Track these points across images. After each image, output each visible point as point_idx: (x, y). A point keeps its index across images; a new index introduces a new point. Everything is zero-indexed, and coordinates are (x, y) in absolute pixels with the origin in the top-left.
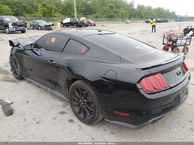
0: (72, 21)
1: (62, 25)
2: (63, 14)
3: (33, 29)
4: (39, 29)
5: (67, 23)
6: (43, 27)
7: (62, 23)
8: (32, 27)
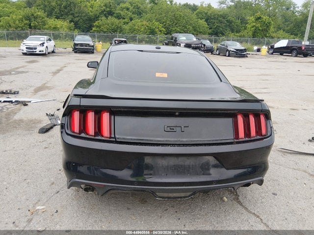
0: (290, 45)
1: (271, 51)
2: (291, 34)
3: (219, 54)
4: (225, 56)
5: (281, 48)
6: (233, 51)
7: (272, 47)
8: (218, 51)
